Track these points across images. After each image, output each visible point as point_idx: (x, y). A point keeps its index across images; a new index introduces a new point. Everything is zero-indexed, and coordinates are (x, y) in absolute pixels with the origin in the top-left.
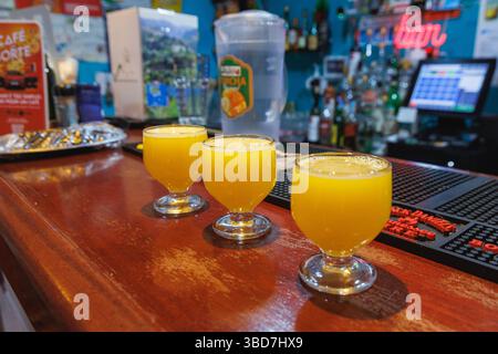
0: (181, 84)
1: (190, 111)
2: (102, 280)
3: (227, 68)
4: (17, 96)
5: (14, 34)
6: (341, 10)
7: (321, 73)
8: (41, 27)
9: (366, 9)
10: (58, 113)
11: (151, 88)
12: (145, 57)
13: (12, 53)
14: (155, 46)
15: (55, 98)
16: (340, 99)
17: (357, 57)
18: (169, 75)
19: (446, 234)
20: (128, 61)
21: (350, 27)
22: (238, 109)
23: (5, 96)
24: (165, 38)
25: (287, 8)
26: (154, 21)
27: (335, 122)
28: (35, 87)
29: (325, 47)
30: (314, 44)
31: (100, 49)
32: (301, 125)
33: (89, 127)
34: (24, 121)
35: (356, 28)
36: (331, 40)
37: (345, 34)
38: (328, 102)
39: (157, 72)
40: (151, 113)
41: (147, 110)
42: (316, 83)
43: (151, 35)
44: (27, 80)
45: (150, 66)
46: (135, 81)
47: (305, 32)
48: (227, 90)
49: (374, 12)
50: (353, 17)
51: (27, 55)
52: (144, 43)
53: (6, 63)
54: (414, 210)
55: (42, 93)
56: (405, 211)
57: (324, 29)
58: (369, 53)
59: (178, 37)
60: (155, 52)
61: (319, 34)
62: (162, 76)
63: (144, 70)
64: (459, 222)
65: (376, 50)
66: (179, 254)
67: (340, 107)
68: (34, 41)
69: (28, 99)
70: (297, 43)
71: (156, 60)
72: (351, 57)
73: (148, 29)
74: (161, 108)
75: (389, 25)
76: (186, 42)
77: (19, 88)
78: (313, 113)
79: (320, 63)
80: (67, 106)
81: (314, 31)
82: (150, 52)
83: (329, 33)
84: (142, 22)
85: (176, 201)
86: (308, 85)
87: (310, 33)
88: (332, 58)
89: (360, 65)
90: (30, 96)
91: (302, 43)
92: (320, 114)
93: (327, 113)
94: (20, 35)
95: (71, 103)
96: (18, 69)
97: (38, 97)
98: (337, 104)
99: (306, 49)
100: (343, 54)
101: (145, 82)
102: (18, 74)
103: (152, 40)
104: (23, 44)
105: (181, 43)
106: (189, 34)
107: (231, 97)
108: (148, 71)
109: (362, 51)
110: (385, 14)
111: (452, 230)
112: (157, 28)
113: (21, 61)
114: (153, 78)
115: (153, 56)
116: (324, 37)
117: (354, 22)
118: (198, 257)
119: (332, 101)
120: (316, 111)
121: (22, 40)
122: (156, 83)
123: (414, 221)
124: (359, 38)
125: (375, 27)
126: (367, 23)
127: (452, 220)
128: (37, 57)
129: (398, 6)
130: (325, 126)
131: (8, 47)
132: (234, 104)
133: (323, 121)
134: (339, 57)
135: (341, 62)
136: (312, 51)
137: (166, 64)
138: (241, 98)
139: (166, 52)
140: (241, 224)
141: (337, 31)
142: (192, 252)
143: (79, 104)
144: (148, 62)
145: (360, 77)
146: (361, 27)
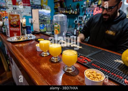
0: (47, 25)
1: (48, 30)
2: (33, 68)
3: (55, 25)
4: (15, 28)
5: (15, 17)
6: (82, 6)
7: (77, 19)
8: (20, 15)
9: (87, 6)
10: (23, 32)
11: (41, 26)
12: (39, 19)
13: (14, 20)
14: (42, 17)
15: (22, 29)
16: (81, 26)
17: (85, 16)
18: (44, 23)
19: (89, 62)
20: (36, 20)
21: (84, 10)
22: (57, 33)
23: (13, 28)
24: (44, 15)
25: (70, 5)
26: (42, 12)
27: (80, 31)
28: (19, 27)
29: (78, 14)
30: (76, 13)
31: (30, 13)
32: (72, 31)
33: (29, 35)
34: (16, 33)
35: (85, 10)
36: (80, 12)
37: (83, 11)
38: (78, 26)
39: (42, 22)
40: (41, 31)
41: (40, 30)
42: (76, 21)
43: (41, 15)
44: (17, 25)
45: (41, 21)
46: (38, 24)
47: (74, 10)
48: (55, 29)
49: (89, 7)
50: (85, 7)
51: (17, 21)
52: (39, 16)
53: (13, 22)
54: (85, 57)
55: (20, 28)
56: (84, 57)
57: (78, 10)
58: (88, 16)
59: (46, 15)
60: (42, 18)
61: (77, 11)
62: (43, 23)
63: (39, 22)
64: (92, 60)
65: (89, 15)
66: (45, 64)
67: (81, 28)
68: (18, 18)
69: (17, 29)
70: (72, 12)
71: (42, 20)
72: (84, 17)
73: (40, 14)
74: (43, 29)
75: (92, 10)
76: (48, 16)
77: (16, 27)
78: (75, 29)
79: (77, 17)
80: (24, 30)
81: (76, 10)
82: (41, 18)
83: (79, 11)
84: (39, 12)
85: (45, 53)
86: (74, 22)
87: (75, 10)
88: (80, 16)
89: (86, 19)
90: (18, 29)
91: (73, 12)
92: (76, 29)
93: (78, 29)
94: (16, 17)
95: (25, 30)
96: (15, 23)
97: (19, 29)
98: (80, 27)
99: (74, 14)
100: (82, 15)
101: (39, 24)
102: (15, 24)
103: (41, 16)
104: (16, 19)
105: (47, 16)
106: (48, 14)
107: (56, 31)
108: (40, 22)
109: (86, 15)
110: (91, 7)
111: (90, 61)
112: (42, 13)
113: (16, 22)
114: (41, 23)
115: (41, 19)
116: (78, 11)
117: (85, 9)
118: (48, 65)
119: (79, 26)
120: (76, 28)
121: (16, 18)
122: (42, 24)
123: (84, 59)
124: (86, 12)
125: (89, 10)
126: (88, 9)
127: (91, 59)
128: (19, 21)
129: (95, 6)
130: (77, 32)
131: (14, 19)
132: (56, 32)
133: (77, 31)
134: (81, 16)
135: (82, 17)
136: (76, 15)
137: (44, 21)
138: (58, 31)
139: (44, 18)
140: (55, 59)
141: (81, 10)
142: (47, 64)
143: (27, 30)
144: (40, 20)
145: (86, 21)
146: (86, 10)
